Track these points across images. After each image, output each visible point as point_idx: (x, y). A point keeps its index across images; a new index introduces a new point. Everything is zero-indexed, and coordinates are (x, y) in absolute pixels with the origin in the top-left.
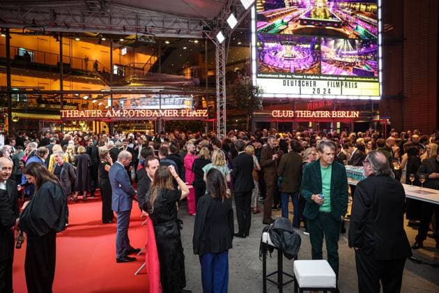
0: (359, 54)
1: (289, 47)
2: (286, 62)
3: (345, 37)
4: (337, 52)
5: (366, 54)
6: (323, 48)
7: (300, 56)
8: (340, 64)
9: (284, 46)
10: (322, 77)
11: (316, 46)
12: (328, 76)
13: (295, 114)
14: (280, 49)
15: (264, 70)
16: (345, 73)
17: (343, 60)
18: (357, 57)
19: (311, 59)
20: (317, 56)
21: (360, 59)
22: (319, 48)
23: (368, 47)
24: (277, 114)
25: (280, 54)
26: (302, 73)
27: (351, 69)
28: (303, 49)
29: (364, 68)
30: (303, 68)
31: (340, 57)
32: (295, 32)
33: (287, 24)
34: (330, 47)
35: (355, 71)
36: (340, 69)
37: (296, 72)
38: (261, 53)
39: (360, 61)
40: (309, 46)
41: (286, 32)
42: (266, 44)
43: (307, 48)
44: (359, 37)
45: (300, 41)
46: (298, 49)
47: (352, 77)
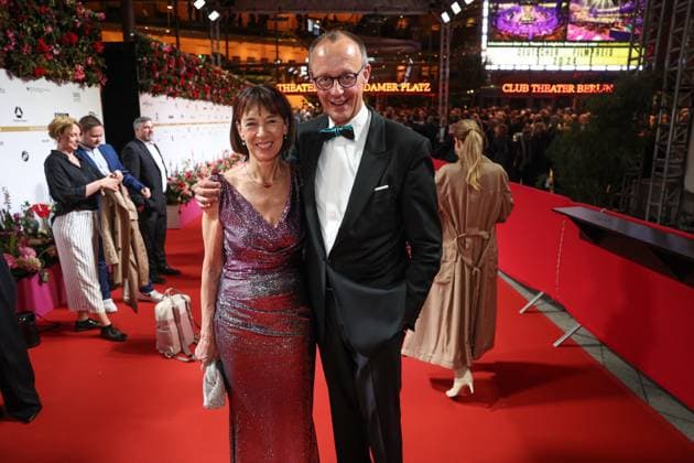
0: (621, 11)
1: (528, 8)
2: (524, 27)
4: (590, 11)
5: (631, 10)
6: (572, 6)
7: (541, 18)
8: (594, 27)
9: (522, 7)
10: (566, 44)
11: (564, 5)
12: (575, 41)
13: (531, 89)
14: (518, 11)
15: (495, 36)
16: (598, 38)
17: (598, 20)
18: (618, 15)
19: (555, 21)
20: (564, 17)
21: (620, 18)
22: (567, 7)
24: (508, 88)
25: (517, 17)
26: (542, 39)
27: (608, 31)
28: (547, 9)
29: (625, 29)
30: (544, 33)
31: (595, 17)
34: (582, 5)
35: (612, 34)
36: (592, 33)
37: (535, 39)
38: (493, 16)
39: (620, 21)
40: (554, 5)
42: (500, 6)
43: (552, 8)
46: (541, 10)
47: (608, 42)
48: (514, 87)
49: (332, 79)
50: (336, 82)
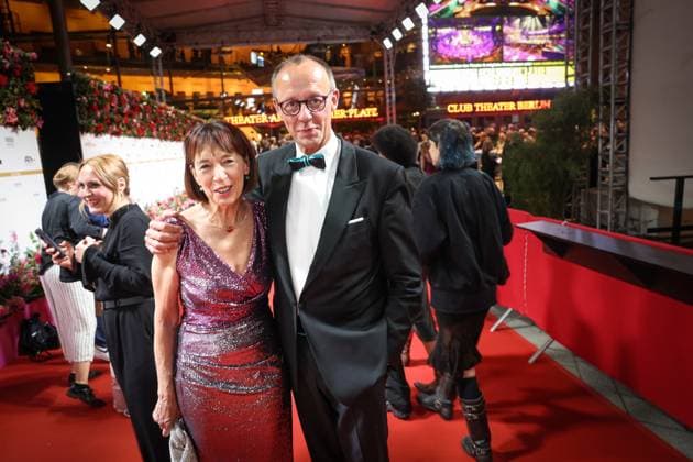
0: (550, 33)
1: (465, 32)
2: (462, 50)
3: (533, 13)
4: (523, 33)
5: (558, 32)
6: (506, 29)
7: (478, 41)
8: (527, 48)
9: (459, 32)
10: (504, 64)
11: (498, 28)
12: (511, 62)
13: (474, 108)
14: (455, 35)
15: (437, 59)
16: (532, 58)
17: (529, 42)
18: (548, 36)
19: (491, 44)
20: (499, 39)
21: (551, 39)
22: (501, 30)
23: (561, 23)
24: (453, 108)
25: (455, 41)
26: (481, 61)
27: (540, 52)
28: (482, 33)
29: (556, 49)
30: (482, 55)
31: (528, 38)
32: (473, 13)
33: (463, 5)
34: (514, 27)
35: (545, 54)
36: (526, 53)
37: (474, 61)
38: (433, 41)
39: (550, 42)
40: (489, 29)
41: (463, 15)
42: (439, 31)
43: (487, 32)
44: (550, 12)
45: (477, 25)
46: (477, 33)
47: (542, 61)
48: (458, 108)
49: (300, 103)
50: (303, 105)
